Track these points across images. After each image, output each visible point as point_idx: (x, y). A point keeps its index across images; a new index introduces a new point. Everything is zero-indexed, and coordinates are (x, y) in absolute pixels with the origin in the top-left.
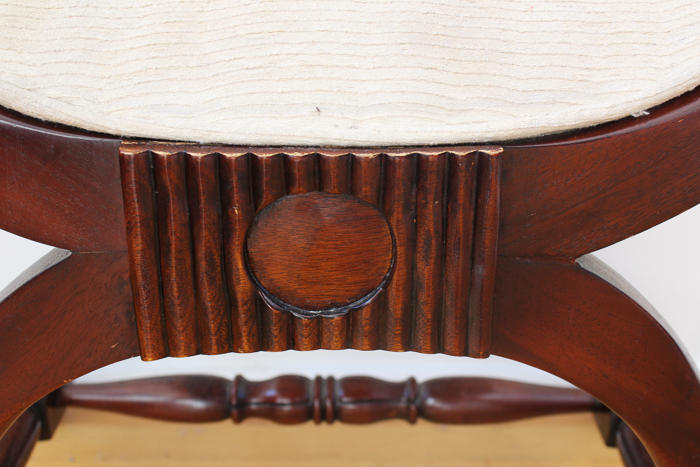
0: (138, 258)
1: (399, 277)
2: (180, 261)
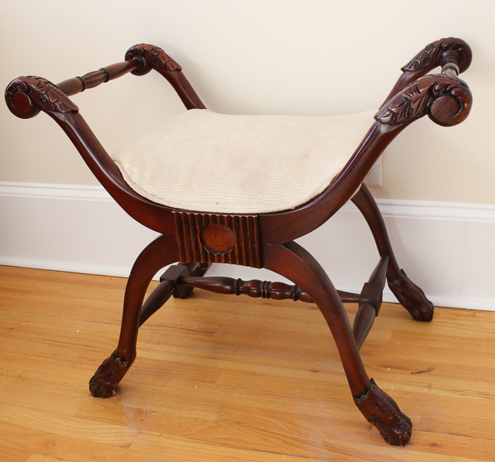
1: (236, 246)
2: (186, 238)
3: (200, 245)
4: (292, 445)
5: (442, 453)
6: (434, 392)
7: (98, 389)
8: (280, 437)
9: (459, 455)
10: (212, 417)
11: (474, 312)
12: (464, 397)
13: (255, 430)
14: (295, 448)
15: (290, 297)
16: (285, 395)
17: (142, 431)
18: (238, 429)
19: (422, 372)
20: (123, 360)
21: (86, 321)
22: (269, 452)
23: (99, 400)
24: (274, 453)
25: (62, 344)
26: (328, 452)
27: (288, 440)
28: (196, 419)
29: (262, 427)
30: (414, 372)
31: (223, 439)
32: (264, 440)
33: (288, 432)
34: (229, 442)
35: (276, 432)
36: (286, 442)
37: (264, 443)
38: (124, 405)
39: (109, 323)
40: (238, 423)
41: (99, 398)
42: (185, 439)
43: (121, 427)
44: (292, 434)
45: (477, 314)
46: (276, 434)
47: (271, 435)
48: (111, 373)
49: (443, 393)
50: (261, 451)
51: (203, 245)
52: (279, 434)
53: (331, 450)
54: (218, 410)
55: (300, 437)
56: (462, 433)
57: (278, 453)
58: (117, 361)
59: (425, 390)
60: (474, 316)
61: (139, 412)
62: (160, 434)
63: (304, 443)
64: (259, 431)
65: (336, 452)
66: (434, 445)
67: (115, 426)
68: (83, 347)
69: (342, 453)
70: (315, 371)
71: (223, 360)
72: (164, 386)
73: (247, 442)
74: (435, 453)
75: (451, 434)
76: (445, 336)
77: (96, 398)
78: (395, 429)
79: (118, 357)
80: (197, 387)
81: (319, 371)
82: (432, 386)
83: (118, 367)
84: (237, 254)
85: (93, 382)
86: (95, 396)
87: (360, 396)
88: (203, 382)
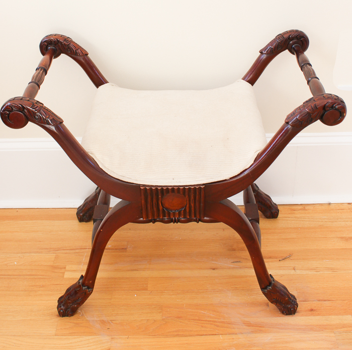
0: (143, 203)
1: (188, 206)
3: (161, 207)
4: (222, 327)
5: (318, 315)
6: (298, 272)
7: (66, 311)
8: (212, 323)
9: (330, 315)
10: (158, 317)
11: (304, 206)
12: (319, 273)
13: (192, 321)
14: (225, 329)
15: (194, 221)
16: (201, 291)
17: (113, 337)
18: (181, 322)
19: (285, 258)
20: (88, 288)
21: (18, 253)
22: (210, 335)
23: (66, 319)
24: (213, 335)
25: (9, 277)
26: (247, 327)
27: (218, 324)
28: (148, 320)
29: (197, 318)
30: (280, 259)
31: (174, 331)
32: (202, 327)
33: (215, 318)
34: (180, 333)
35: (208, 319)
36: (218, 326)
37: (203, 329)
38: (87, 319)
39: (37, 252)
40: (178, 317)
42: (148, 337)
43: (95, 337)
44: (218, 319)
45: (307, 208)
46: (209, 321)
47: (205, 322)
48: (79, 298)
49: (304, 272)
50: (204, 335)
51: (163, 207)
52: (210, 321)
53: (249, 326)
54: (160, 311)
55: (225, 321)
56: (326, 299)
57: (215, 335)
58: (84, 289)
59: (292, 272)
60: (304, 209)
61: (103, 322)
62: (127, 337)
63: (229, 324)
64: (196, 321)
65: (252, 326)
66: (312, 310)
67: (90, 337)
68: (28, 277)
69: (257, 326)
70: (214, 269)
71: (144, 271)
72: (111, 299)
73: (191, 331)
74: (314, 316)
75: (319, 301)
76: (291, 228)
77: (64, 318)
78: (289, 305)
79: (85, 286)
80: (136, 295)
81: (217, 269)
82: (296, 268)
83: (85, 293)
84: (188, 210)
85: (61, 307)
86: (63, 316)
87: (266, 288)
88: (138, 290)
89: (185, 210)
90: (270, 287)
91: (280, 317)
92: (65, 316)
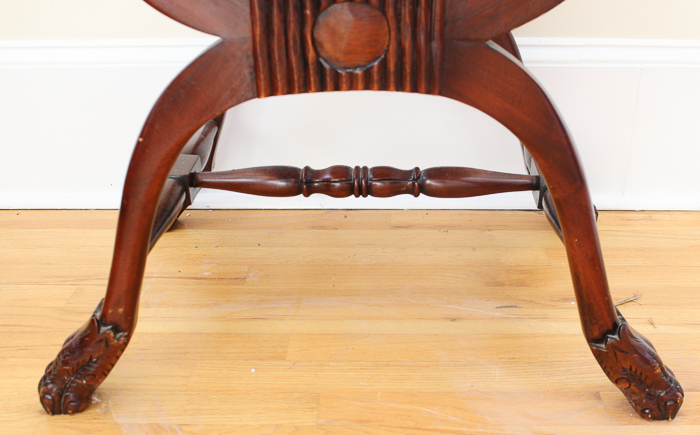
0: (258, 38)
1: (393, 48)
2: (279, 41)
3: (311, 54)
6: (662, 329)
7: (60, 396)
10: (307, 419)
11: (648, 214)
13: (399, 429)
16: (422, 364)
18: (366, 432)
19: (625, 302)
20: (116, 329)
28: (277, 426)
29: (411, 423)
33: (462, 425)
35: (440, 427)
38: (118, 419)
40: (361, 422)
41: (62, 416)
44: (469, 426)
46: (443, 431)
48: (91, 359)
49: (677, 330)
51: (318, 55)
52: (447, 431)
54: (313, 405)
55: (488, 430)
58: (104, 333)
59: (648, 329)
60: (651, 219)
64: (408, 431)
70: (454, 320)
71: (281, 320)
72: (188, 377)
76: (627, 248)
77: (56, 417)
78: (663, 389)
79: (105, 325)
80: (253, 370)
81: (460, 319)
82: (655, 322)
83: (107, 345)
84: (392, 66)
85: (46, 384)
86: (54, 413)
87: (602, 339)
88: (261, 360)
89: (384, 65)
90: (616, 337)
91: (635, 424)
92: (60, 413)
